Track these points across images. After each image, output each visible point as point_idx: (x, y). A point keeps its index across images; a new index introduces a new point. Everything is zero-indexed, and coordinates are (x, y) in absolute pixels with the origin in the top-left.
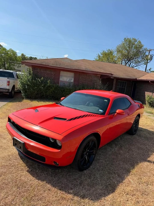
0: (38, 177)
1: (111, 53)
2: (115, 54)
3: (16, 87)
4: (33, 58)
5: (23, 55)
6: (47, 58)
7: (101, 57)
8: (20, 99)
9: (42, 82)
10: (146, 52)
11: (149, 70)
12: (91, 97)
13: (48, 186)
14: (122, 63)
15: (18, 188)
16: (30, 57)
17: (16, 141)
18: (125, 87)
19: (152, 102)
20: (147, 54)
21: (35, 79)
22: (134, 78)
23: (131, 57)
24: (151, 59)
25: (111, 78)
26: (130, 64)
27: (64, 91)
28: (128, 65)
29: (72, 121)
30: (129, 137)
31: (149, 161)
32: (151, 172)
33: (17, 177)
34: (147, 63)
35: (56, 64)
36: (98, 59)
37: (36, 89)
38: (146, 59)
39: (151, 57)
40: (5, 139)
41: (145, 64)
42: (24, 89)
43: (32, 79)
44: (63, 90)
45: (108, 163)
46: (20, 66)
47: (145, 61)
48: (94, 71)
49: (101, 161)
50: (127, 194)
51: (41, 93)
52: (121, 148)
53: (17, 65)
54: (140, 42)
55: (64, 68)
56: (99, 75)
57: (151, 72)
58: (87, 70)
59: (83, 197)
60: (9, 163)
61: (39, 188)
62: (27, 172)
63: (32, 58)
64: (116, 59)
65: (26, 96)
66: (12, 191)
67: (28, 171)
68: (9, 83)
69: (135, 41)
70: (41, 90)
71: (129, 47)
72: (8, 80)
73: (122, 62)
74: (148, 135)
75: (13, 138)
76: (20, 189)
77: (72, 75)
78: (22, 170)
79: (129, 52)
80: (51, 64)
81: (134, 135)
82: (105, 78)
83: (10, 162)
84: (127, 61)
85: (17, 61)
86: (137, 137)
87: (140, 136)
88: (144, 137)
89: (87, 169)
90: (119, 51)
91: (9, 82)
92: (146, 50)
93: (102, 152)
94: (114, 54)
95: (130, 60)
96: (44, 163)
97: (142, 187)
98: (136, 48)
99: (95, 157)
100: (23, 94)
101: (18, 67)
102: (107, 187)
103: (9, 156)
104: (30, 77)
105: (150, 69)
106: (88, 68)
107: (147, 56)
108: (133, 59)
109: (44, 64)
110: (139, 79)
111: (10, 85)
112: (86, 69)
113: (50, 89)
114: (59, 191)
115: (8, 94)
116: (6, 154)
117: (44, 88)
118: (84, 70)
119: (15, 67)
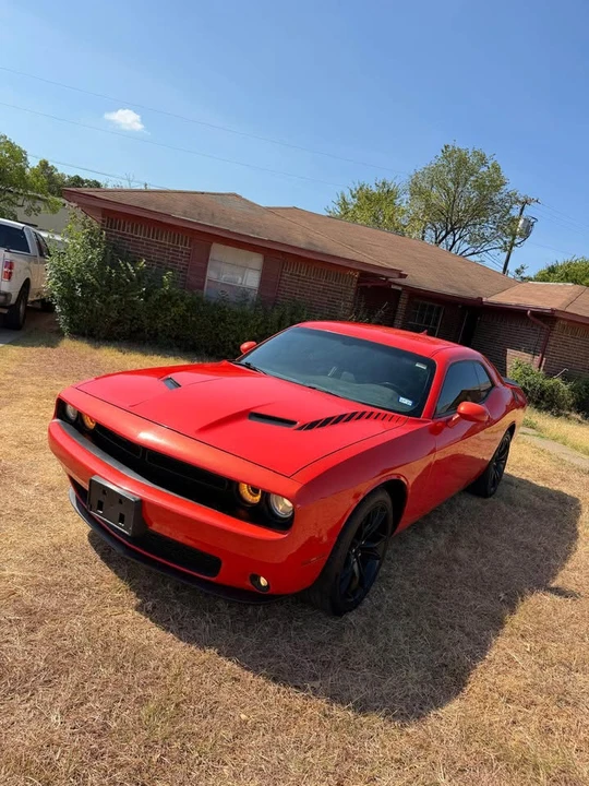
0: (185, 632)
1: (388, 195)
2: (404, 200)
3: (33, 286)
4: (87, 181)
5: (44, 165)
6: (143, 188)
7: (351, 207)
8: (51, 337)
9: (139, 278)
10: (511, 207)
11: (518, 271)
12: (364, 350)
13: (229, 664)
14: (423, 237)
15: (117, 671)
16: (71, 179)
17: (104, 493)
18: (435, 325)
19: (530, 386)
20: (515, 212)
21: (114, 265)
22: (474, 295)
23: (460, 220)
24: (527, 233)
25: (393, 287)
26: (454, 243)
27: (222, 319)
28: (443, 246)
29: (315, 431)
30: (476, 502)
31: (558, 591)
32: (572, 626)
33: (106, 628)
34: (513, 245)
35: (199, 214)
36: (338, 211)
37: (114, 301)
38: (509, 230)
39: (528, 227)
40: (25, 483)
41: (505, 250)
42: (69, 301)
43: (102, 264)
44: (217, 316)
45: (421, 589)
46: (39, 210)
47: (505, 239)
48: (338, 255)
49: (398, 581)
50: (508, 701)
51: (132, 321)
52: (455, 538)
53: (27, 204)
54: (497, 169)
55: (228, 232)
56: (355, 270)
57: (523, 279)
58: (313, 248)
59: (363, 708)
60: (64, 577)
61: (197, 671)
62: (136, 614)
63: (83, 182)
64: (403, 220)
65: (72, 323)
66: (97, 681)
67: (139, 608)
68: (11, 268)
69: (482, 160)
70: (134, 309)
71: (456, 183)
72: (8, 256)
73: (424, 232)
74: (538, 502)
75: (91, 481)
76: (125, 674)
77: (256, 261)
78: (118, 603)
79: (454, 201)
80: (178, 212)
81: (491, 495)
82: (369, 285)
83: (67, 572)
84: (444, 233)
85: (27, 187)
86: (502, 505)
87: (510, 502)
88: (526, 507)
89: (355, 608)
90: (417, 191)
91: (10, 265)
92: (513, 198)
93: (396, 551)
94: (397, 202)
95: (453, 230)
96: (213, 579)
97: (553, 677)
98: (480, 186)
99: (380, 565)
100: (61, 319)
101: (28, 212)
102: (436, 674)
103: (58, 549)
104: (95, 255)
105: (519, 267)
106: (315, 242)
107: (514, 221)
108: (466, 225)
109: (153, 209)
110: (490, 300)
111: (13, 277)
112: (310, 243)
113: (168, 309)
114: (272, 687)
115: (5, 311)
116: (41, 540)
117: (146, 300)
118: (302, 246)
119: (17, 209)
